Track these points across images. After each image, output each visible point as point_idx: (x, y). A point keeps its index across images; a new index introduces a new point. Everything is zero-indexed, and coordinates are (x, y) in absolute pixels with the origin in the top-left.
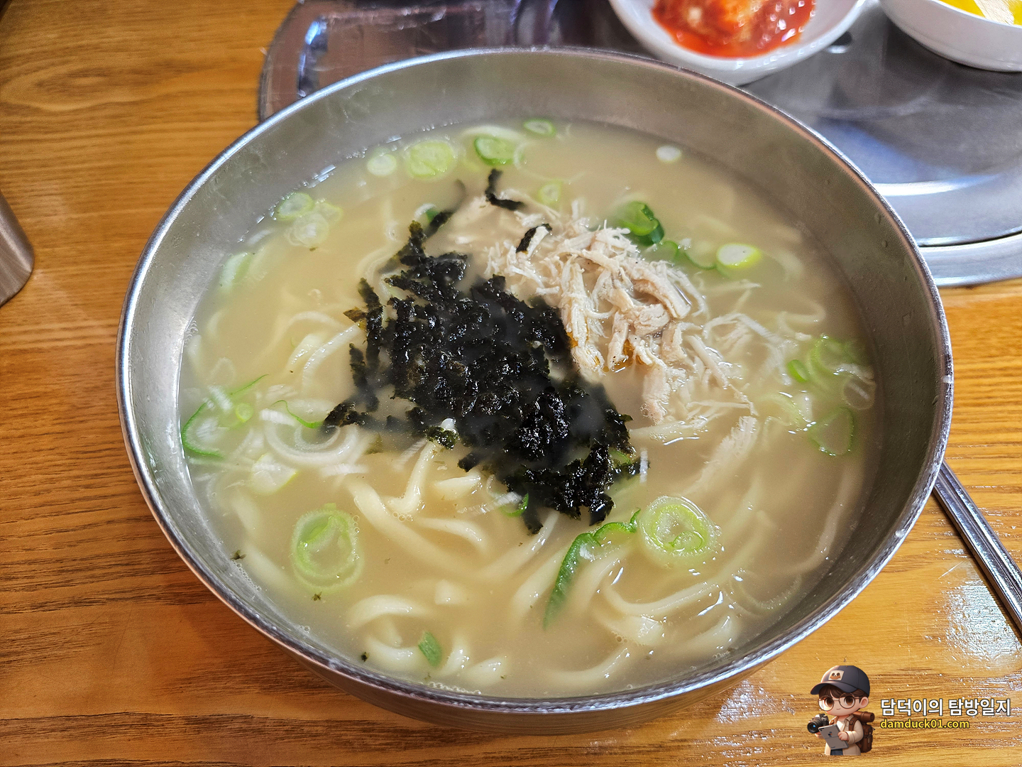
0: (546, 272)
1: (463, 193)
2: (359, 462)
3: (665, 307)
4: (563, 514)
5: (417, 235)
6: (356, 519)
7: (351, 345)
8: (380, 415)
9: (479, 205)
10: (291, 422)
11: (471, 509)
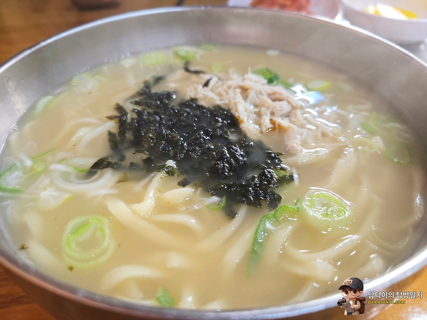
0: (220, 95)
1: (172, 69)
2: (112, 187)
3: (289, 102)
4: (249, 206)
5: (147, 86)
6: (109, 219)
7: (109, 131)
8: (126, 163)
9: (180, 73)
10: (69, 169)
11: (188, 207)
